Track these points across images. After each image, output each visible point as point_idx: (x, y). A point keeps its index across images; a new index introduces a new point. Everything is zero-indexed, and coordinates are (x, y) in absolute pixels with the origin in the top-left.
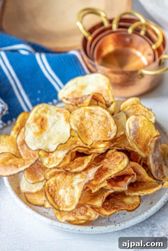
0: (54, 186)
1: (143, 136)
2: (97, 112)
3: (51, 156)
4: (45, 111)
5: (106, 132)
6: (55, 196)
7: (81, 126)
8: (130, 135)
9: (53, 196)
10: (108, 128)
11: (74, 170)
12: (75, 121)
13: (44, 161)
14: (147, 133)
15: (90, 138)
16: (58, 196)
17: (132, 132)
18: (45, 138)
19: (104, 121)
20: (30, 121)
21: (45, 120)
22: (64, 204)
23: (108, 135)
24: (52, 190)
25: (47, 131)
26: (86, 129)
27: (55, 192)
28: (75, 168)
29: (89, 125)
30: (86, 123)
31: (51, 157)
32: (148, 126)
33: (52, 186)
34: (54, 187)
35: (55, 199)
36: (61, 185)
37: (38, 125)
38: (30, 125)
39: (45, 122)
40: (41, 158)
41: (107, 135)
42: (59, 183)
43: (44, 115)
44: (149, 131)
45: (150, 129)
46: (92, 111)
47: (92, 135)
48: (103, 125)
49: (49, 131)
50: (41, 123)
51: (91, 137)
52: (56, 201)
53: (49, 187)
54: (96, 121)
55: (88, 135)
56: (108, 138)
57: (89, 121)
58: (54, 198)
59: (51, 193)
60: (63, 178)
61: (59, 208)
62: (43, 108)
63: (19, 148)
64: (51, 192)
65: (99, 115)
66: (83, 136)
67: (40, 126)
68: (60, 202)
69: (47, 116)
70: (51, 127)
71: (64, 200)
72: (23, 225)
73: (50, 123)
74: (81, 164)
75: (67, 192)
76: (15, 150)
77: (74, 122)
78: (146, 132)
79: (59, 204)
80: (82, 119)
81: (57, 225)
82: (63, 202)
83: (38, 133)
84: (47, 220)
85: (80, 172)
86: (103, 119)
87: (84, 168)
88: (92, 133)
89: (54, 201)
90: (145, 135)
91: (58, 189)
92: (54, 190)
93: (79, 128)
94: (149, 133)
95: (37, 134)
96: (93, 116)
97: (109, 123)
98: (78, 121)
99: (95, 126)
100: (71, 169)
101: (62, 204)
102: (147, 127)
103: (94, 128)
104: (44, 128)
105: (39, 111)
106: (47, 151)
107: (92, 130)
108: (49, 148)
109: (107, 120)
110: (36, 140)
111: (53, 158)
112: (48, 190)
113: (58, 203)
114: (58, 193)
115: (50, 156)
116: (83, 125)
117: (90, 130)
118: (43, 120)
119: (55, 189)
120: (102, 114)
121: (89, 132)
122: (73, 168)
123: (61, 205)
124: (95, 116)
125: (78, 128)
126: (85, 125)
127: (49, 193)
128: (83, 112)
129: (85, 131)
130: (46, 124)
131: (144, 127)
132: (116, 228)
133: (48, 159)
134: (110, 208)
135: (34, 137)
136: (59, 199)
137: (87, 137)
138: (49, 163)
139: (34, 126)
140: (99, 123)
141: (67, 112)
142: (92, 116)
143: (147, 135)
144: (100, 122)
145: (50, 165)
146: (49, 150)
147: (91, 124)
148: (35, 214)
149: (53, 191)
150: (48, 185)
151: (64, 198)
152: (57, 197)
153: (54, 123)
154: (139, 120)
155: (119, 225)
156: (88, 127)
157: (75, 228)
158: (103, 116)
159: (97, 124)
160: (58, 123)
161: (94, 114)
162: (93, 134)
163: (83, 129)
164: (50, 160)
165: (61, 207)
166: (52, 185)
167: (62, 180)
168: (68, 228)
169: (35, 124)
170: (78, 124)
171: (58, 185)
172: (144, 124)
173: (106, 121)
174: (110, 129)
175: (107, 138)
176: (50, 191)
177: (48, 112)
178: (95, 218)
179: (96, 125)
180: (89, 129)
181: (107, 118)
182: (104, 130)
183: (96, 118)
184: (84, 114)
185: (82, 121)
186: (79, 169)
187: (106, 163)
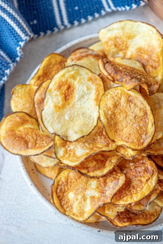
0: (64, 184)
2: (136, 101)
3: (68, 147)
4: (73, 77)
5: (140, 135)
6: (63, 198)
7: (113, 116)
9: (60, 198)
10: (144, 129)
11: (91, 174)
12: (107, 109)
13: (59, 152)
15: (119, 135)
16: (67, 199)
18: (67, 117)
19: (141, 118)
20: (54, 86)
21: (72, 88)
22: (71, 210)
23: (142, 141)
24: (61, 190)
25: (71, 105)
26: (117, 122)
27: (64, 193)
28: (93, 171)
29: (122, 117)
30: (120, 114)
31: (69, 149)
33: (61, 185)
34: (64, 186)
35: (62, 202)
36: (73, 186)
37: (61, 94)
38: (52, 93)
39: (71, 92)
40: (56, 149)
41: (140, 141)
42: (71, 182)
43: (71, 81)
46: (130, 98)
47: (122, 130)
48: (138, 122)
49: (73, 107)
50: (67, 92)
51: (121, 133)
52: (63, 204)
53: (58, 185)
54: (131, 114)
55: (118, 129)
56: (141, 146)
57: (124, 111)
58: (62, 200)
59: (59, 194)
60: (77, 178)
61: (65, 213)
62: (72, 73)
63: (36, 106)
64: (60, 192)
65: (138, 107)
66: (111, 131)
67: (64, 95)
68: (68, 207)
69: (76, 83)
70: (77, 101)
71: (72, 207)
72: (26, 194)
73: (76, 95)
74: (101, 166)
75: (77, 200)
76: (31, 106)
77: (105, 109)
79: (67, 208)
80: (116, 106)
82: (70, 208)
83: (59, 108)
84: (51, 208)
85: (98, 178)
86: (141, 114)
87: (103, 174)
88: (124, 128)
89: (61, 203)
91: (68, 189)
92: (63, 190)
93: (110, 119)
95: (57, 108)
96: (130, 106)
97: (147, 121)
98: (110, 109)
99: (129, 121)
100: (88, 172)
101: (70, 210)
103: (127, 122)
104: (68, 100)
105: (67, 76)
106: (65, 139)
107: (124, 124)
108: (68, 135)
109: (145, 117)
110: (55, 118)
111: (70, 150)
112: (57, 188)
113: (65, 207)
114: (67, 195)
115: (66, 147)
116: (115, 116)
117: (122, 124)
118: (69, 87)
119: (65, 189)
120: (142, 107)
121: (120, 126)
122: (91, 171)
123: (68, 209)
124: (132, 106)
125: (108, 119)
126: (118, 115)
127: (57, 193)
128: (119, 96)
129: (116, 124)
130: (72, 94)
133: (64, 151)
134: (124, 216)
135: (54, 113)
136: (67, 203)
137: (116, 131)
138: (64, 156)
139: (56, 95)
140: (135, 117)
141: (100, 86)
142: (128, 105)
144: (137, 117)
145: (65, 158)
146: (68, 138)
147: (125, 116)
149: (62, 192)
150: (58, 182)
151: (73, 205)
152: (65, 200)
153: (82, 97)
156: (120, 119)
157: (80, 227)
158: (142, 110)
159: (132, 118)
160: (86, 97)
161: (132, 103)
162: (125, 130)
163: (114, 121)
164: (66, 152)
165: (67, 212)
166: (63, 183)
167: (75, 181)
169: (58, 93)
170: (110, 113)
171: (69, 184)
173: (143, 118)
174: (147, 130)
175: (139, 145)
176: (58, 191)
177: (78, 78)
179: (131, 120)
180: (121, 121)
181: (146, 114)
182: (138, 131)
183: (132, 110)
184: (120, 99)
185: (115, 109)
186: (97, 175)
187: (131, 170)
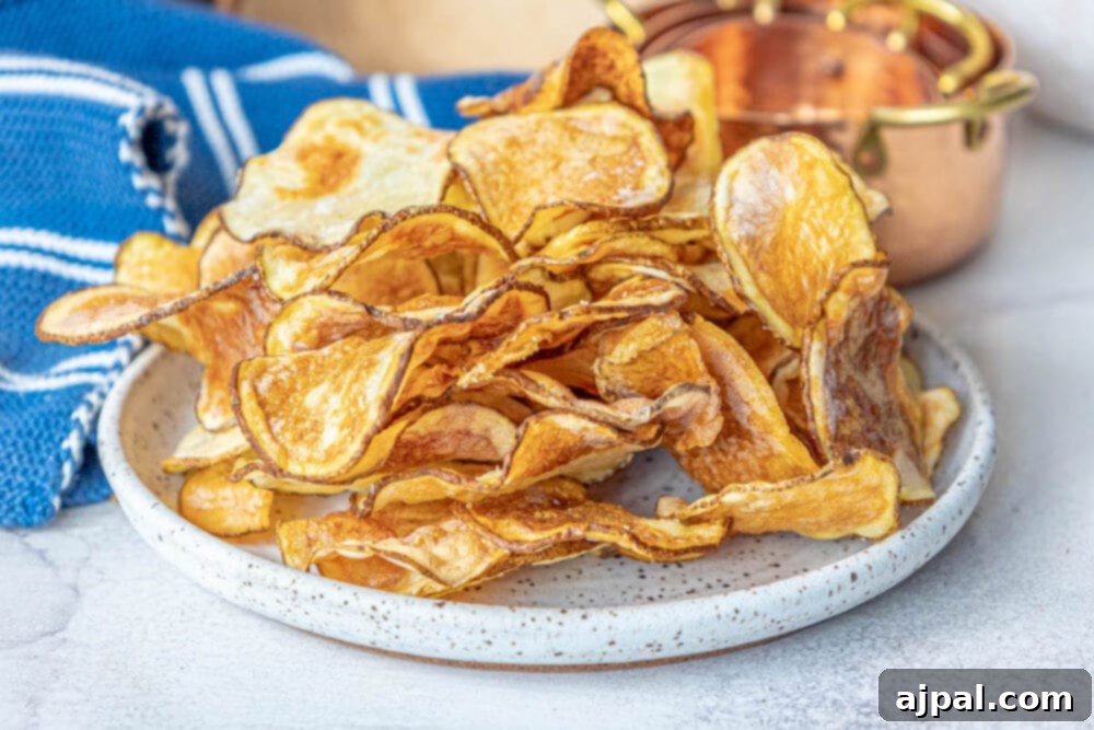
1: (799, 249)
2: (595, 127)
4: (359, 127)
5: (613, 189)
8: (728, 219)
10: (629, 178)
14: (823, 242)
17: (738, 210)
18: (322, 210)
19: (617, 157)
21: (349, 157)
23: (617, 198)
24: (274, 383)
26: (522, 181)
27: (287, 394)
29: (541, 169)
30: (532, 162)
32: (832, 198)
33: (280, 372)
37: (306, 170)
39: (345, 166)
43: (350, 138)
44: (834, 232)
45: (841, 221)
48: (606, 169)
49: (351, 195)
50: (330, 166)
53: (265, 371)
54: (578, 155)
57: (547, 155)
65: (602, 136)
66: (495, 201)
67: (316, 175)
70: (369, 182)
73: (366, 170)
78: (819, 233)
81: (269, 581)
86: (618, 148)
90: (813, 245)
93: (489, 167)
94: (831, 241)
97: (640, 163)
98: (493, 150)
99: (567, 173)
102: (826, 206)
103: (561, 177)
118: (338, 156)
120: (619, 131)
126: (524, 166)
128: (533, 126)
130: (348, 170)
131: (812, 202)
132: (561, 624)
140: (592, 161)
142: (567, 140)
143: (823, 249)
148: (183, 529)
154: (787, 162)
155: (582, 612)
156: (534, 176)
158: (621, 138)
159: (579, 164)
160: (401, 169)
161: (582, 132)
168: (322, 596)
169: (294, 166)
170: (491, 156)
172: (811, 184)
173: (625, 158)
174: (638, 182)
176: (264, 386)
177: (375, 131)
178: (470, 572)
179: (576, 169)
180: (535, 182)
181: (633, 146)
182: (601, 184)
183: (582, 146)
